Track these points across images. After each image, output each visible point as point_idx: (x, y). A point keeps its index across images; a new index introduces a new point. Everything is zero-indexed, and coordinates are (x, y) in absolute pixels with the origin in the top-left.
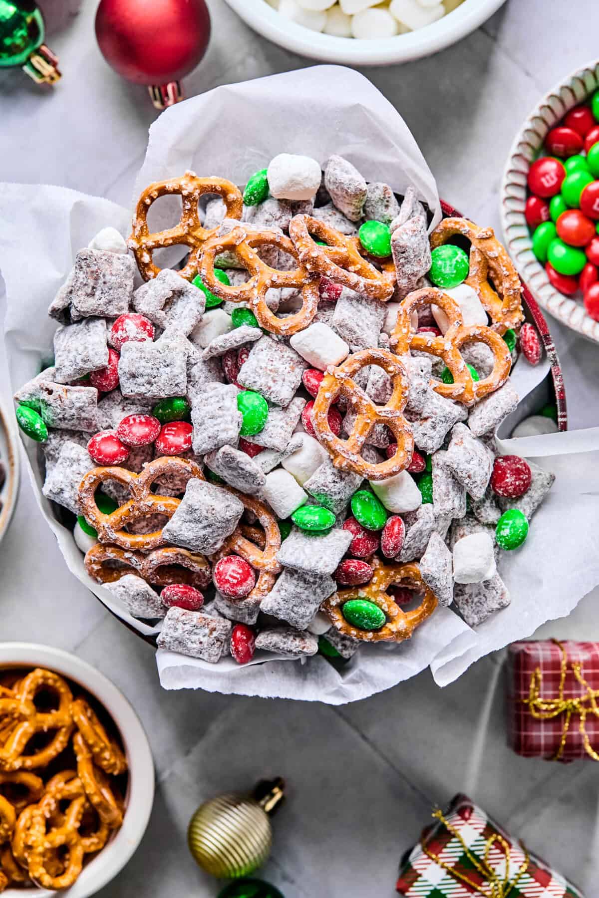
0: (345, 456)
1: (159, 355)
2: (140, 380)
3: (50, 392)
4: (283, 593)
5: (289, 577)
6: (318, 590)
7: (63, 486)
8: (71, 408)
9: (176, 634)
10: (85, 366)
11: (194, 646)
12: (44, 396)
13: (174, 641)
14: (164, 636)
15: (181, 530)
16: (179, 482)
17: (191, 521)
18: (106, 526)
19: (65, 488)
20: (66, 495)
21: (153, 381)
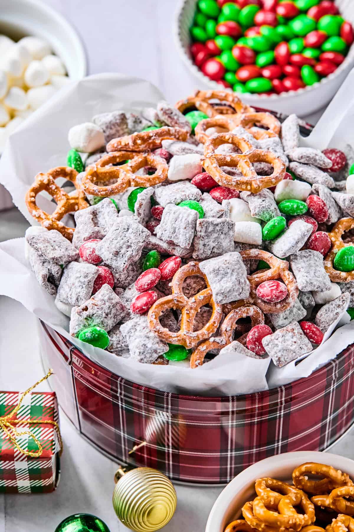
0: (254, 179)
1: (118, 231)
2: (123, 251)
3: (86, 309)
4: (302, 270)
5: (296, 261)
6: (316, 258)
7: (143, 342)
8: (104, 304)
9: (280, 347)
10: (89, 278)
11: (294, 347)
12: (85, 314)
13: (283, 352)
14: (276, 356)
15: (223, 287)
16: (195, 285)
17: (222, 278)
18: (185, 333)
19: (145, 343)
20: (149, 345)
21: (129, 244)
